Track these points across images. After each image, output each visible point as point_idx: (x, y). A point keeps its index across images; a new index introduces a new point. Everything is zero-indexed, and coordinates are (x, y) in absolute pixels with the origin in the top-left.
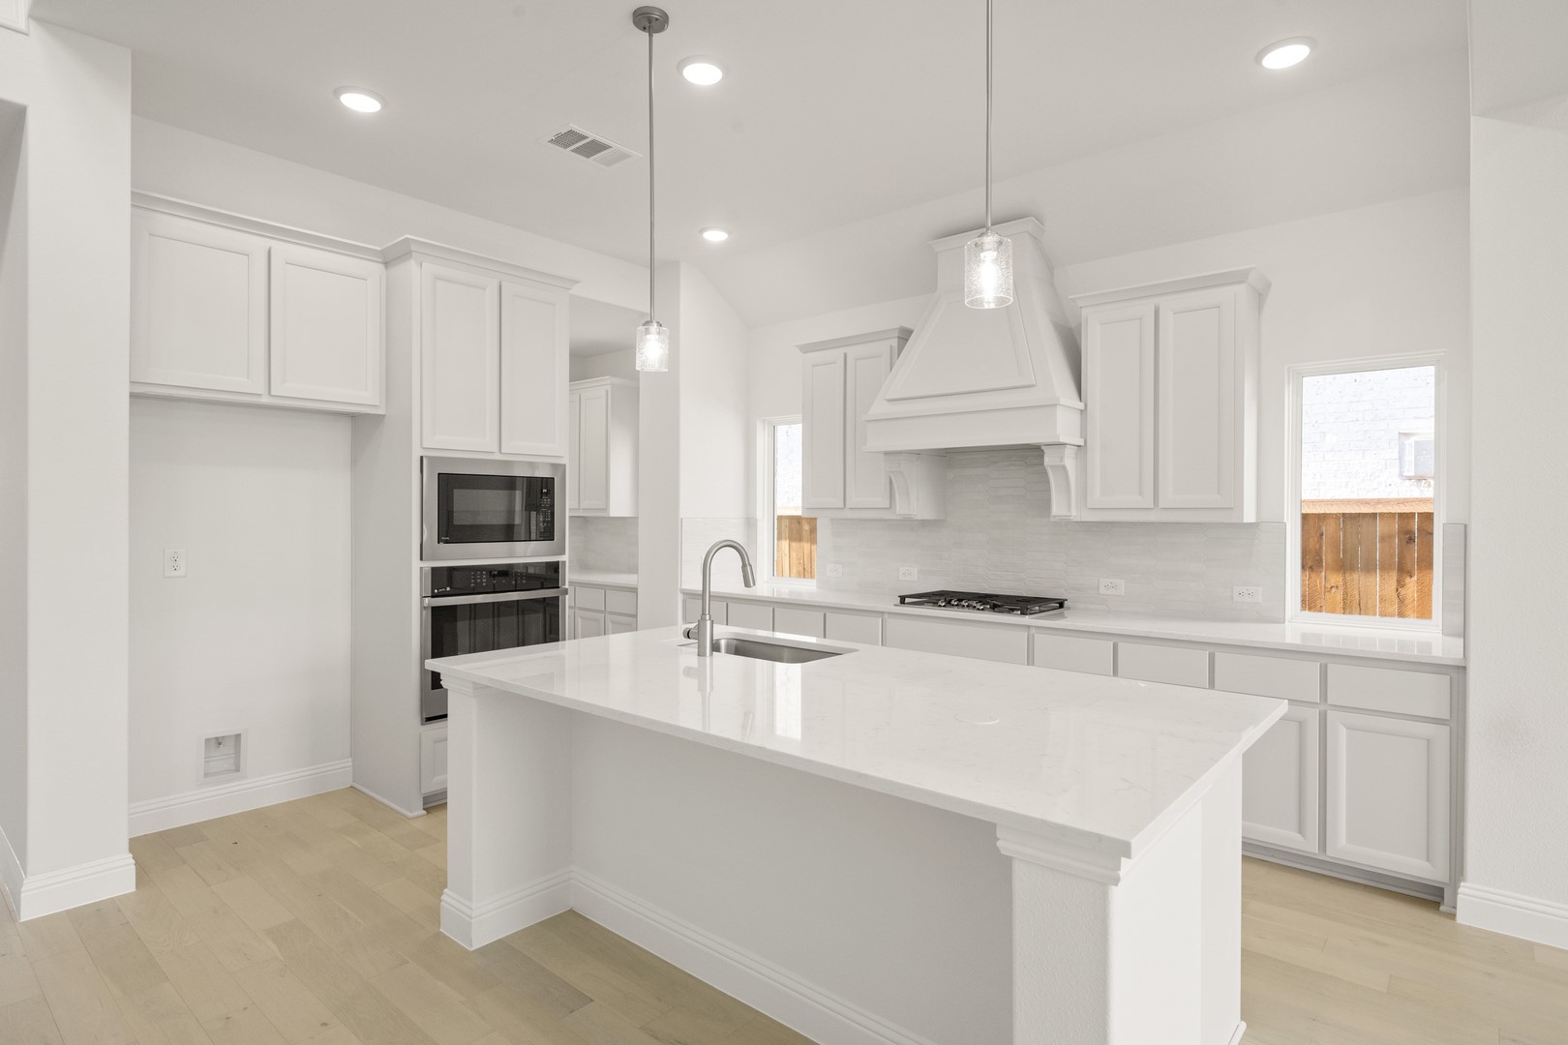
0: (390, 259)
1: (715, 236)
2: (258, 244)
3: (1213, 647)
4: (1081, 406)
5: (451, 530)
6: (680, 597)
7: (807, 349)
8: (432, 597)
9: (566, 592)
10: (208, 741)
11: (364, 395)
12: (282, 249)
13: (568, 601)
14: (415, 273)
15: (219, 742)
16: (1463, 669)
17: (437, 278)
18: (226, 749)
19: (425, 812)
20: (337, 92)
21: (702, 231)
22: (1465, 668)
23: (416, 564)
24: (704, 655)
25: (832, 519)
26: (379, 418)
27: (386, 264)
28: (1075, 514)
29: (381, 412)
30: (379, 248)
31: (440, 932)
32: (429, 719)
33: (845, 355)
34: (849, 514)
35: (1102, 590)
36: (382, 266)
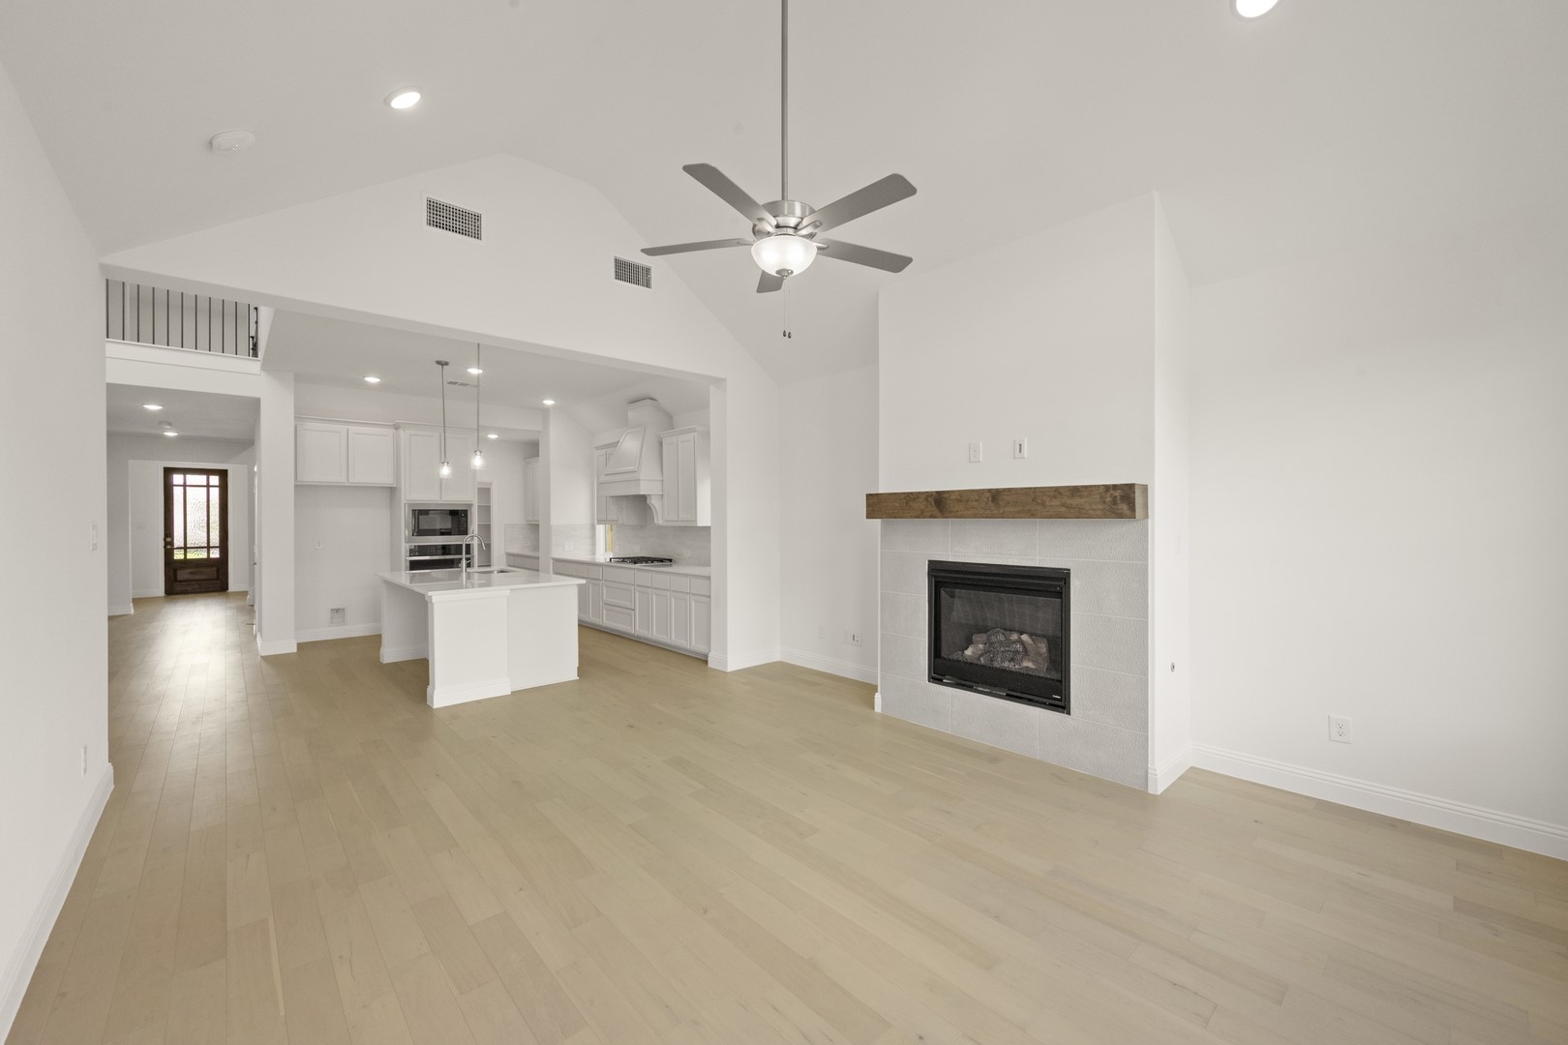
0: (397, 427)
2: (343, 428)
4: (661, 478)
5: (419, 531)
6: (551, 561)
7: (597, 448)
8: (410, 557)
10: (332, 610)
11: (387, 480)
12: (352, 428)
14: (403, 434)
15: (337, 611)
17: (411, 435)
18: (339, 613)
20: (362, 376)
23: (405, 544)
26: (394, 488)
27: (394, 430)
28: (661, 523)
29: (395, 486)
30: (390, 424)
36: (392, 431)
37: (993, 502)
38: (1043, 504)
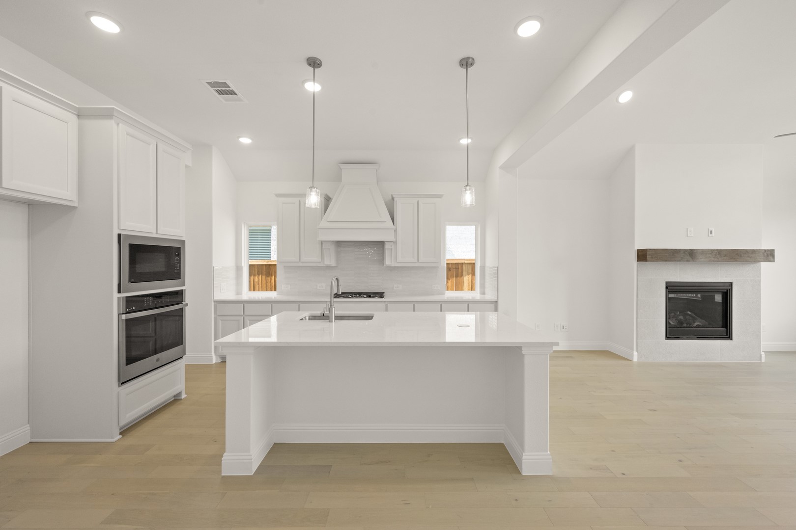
0: (82, 115)
1: (245, 141)
3: (414, 303)
4: (394, 227)
5: (136, 276)
7: (278, 196)
8: (126, 313)
9: (187, 305)
11: (65, 193)
13: (187, 309)
14: (115, 128)
16: (496, 302)
17: (128, 134)
19: (121, 436)
20: (89, 14)
21: (239, 137)
22: (497, 302)
23: (116, 295)
24: (332, 322)
25: (284, 266)
26: (74, 208)
27: (79, 116)
28: (394, 264)
29: (76, 205)
30: (77, 106)
31: (223, 476)
32: (122, 384)
33: (299, 201)
34: (301, 264)
35: (394, 288)
36: (75, 117)
37: (718, 254)
38: (741, 256)
